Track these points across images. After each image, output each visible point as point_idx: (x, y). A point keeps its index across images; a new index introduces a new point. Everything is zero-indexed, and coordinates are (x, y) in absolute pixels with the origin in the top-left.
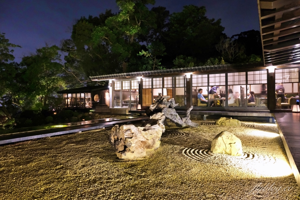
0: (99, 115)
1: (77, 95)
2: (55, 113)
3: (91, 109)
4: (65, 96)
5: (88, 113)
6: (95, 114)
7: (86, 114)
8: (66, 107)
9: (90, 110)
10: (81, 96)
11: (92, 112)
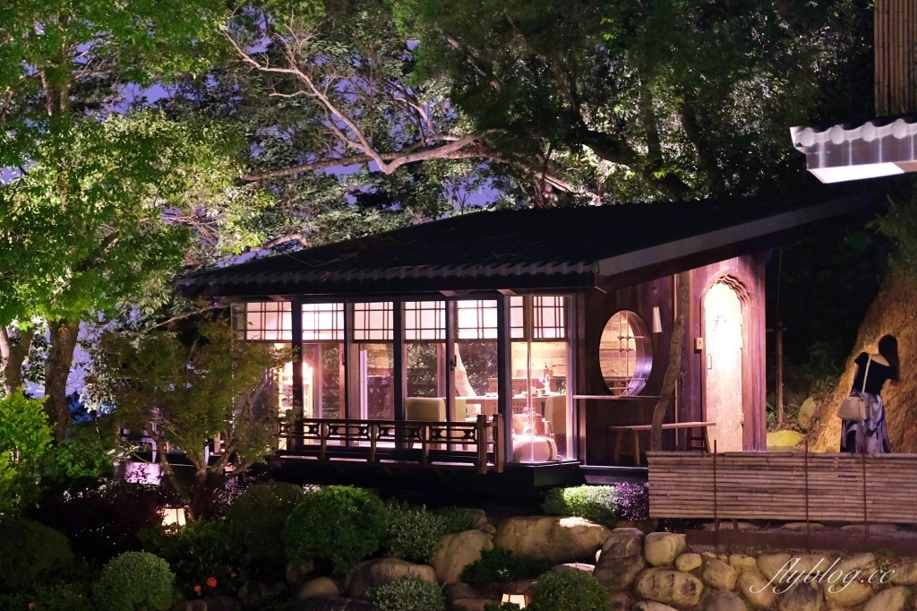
0: (687, 551)
1: (410, 319)
2: (173, 517)
3: (575, 476)
4: (272, 324)
5: (543, 523)
6: (642, 542)
7: (527, 534)
8: (283, 444)
9: (570, 493)
10: (452, 325)
11: (592, 511)
